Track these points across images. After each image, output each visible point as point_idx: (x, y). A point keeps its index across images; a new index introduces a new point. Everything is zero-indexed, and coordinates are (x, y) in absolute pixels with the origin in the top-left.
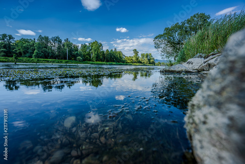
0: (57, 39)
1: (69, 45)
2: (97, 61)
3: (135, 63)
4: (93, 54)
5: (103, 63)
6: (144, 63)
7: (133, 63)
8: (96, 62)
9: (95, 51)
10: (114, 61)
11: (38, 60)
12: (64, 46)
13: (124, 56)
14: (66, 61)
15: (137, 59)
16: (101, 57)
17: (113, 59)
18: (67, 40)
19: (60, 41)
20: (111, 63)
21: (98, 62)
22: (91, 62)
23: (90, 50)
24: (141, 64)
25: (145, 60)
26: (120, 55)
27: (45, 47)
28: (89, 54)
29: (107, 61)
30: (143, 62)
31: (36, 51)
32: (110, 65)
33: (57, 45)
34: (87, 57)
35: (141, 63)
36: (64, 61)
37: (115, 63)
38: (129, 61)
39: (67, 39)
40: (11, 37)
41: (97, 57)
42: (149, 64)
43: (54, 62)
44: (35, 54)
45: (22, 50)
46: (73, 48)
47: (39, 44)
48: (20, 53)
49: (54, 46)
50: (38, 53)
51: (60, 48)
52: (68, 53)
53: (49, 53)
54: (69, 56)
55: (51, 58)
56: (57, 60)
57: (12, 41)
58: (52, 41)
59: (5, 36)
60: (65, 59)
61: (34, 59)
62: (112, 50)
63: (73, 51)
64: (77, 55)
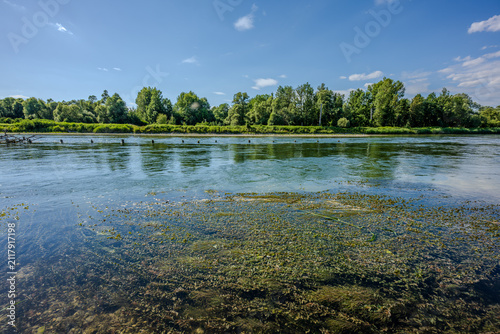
0: (306, 89)
1: (328, 96)
2: (383, 125)
4: (377, 111)
5: (401, 129)
8: (381, 129)
9: (382, 101)
10: (436, 124)
11: (275, 129)
12: (316, 99)
13: (476, 106)
14: (317, 127)
16: (397, 115)
17: (435, 117)
18: (322, 87)
19: (310, 92)
21: (387, 129)
22: (369, 129)
23: (370, 101)
26: (460, 104)
27: (285, 106)
28: (366, 112)
29: (414, 124)
31: (273, 113)
32: (420, 133)
33: (304, 99)
34: (361, 118)
36: (313, 128)
37: (439, 129)
38: (493, 121)
39: (323, 85)
40: (246, 97)
41: (385, 117)
43: (296, 131)
44: (271, 118)
45: (256, 113)
46: (332, 101)
47: (278, 102)
48: (254, 118)
49: (300, 102)
50: (275, 117)
51: (309, 104)
52: (322, 113)
53: (290, 115)
54: (323, 117)
55: (292, 124)
56: (301, 127)
57: (246, 101)
58: (297, 94)
59: (239, 95)
60: (316, 123)
61: (270, 126)
62: (432, 96)
63: (332, 107)
64: (340, 114)
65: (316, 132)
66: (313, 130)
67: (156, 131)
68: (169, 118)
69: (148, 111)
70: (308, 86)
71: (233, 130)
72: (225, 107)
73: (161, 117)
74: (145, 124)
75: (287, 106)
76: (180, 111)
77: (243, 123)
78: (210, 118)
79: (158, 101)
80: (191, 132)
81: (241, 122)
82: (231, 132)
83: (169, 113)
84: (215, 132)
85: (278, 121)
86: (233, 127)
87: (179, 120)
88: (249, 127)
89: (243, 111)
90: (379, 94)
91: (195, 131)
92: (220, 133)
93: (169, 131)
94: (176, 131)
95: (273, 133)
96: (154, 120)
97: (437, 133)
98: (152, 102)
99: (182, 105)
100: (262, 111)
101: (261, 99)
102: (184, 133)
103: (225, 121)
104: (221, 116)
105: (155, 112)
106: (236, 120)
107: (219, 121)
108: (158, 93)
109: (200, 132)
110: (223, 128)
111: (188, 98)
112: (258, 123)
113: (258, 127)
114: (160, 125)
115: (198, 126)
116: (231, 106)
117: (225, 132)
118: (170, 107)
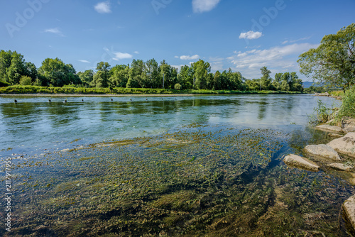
0: (153, 63)
1: (167, 69)
2: (201, 88)
3: (262, 89)
4: (197, 79)
5: (210, 91)
6: (280, 89)
7: (259, 89)
8: (200, 91)
9: (199, 74)
10: (227, 89)
11: (132, 90)
12: (160, 71)
13: (244, 79)
14: (161, 90)
15: (268, 82)
16: (208, 82)
17: (226, 85)
18: (164, 63)
19: (156, 65)
20: (221, 91)
21: (203, 91)
22: (193, 91)
23: (193, 73)
24: (273, 92)
25: (284, 84)
26: (237, 77)
27: (139, 74)
28: (191, 80)
29: (217, 89)
30: (278, 87)
31: (130, 79)
32: (220, 94)
33: (152, 70)
34: (188, 84)
35: (274, 89)
36: (159, 90)
37: (228, 91)
38: (251, 87)
39: (164, 61)
40: (107, 66)
41: (201, 83)
42: (290, 90)
43: (147, 92)
44: (129, 83)
45: (116, 79)
46: (170, 73)
47: (133, 71)
48: (115, 82)
49: (149, 72)
50: (131, 82)
51: (155, 74)
52: (164, 80)
53: (143, 81)
54: (165, 83)
55: (145, 87)
56: (151, 90)
57: (108, 69)
58: (146, 66)
59: (102, 64)
60: (161, 87)
61: (128, 89)
62: (225, 72)
63: (170, 76)
64: (176, 81)
65: (161, 93)
66: (159, 91)
67: (20, 91)
68: (33, 80)
69: (9, 73)
70: (153, 60)
71: (98, 91)
72: (90, 73)
73: (25, 78)
74: (6, 85)
75: (140, 74)
76: (45, 74)
77: (107, 86)
78: (77, 81)
79: (20, 64)
80: (58, 92)
81: (105, 84)
82: (96, 93)
83: (34, 75)
84: (82, 92)
85: (134, 84)
86: (98, 89)
87: (45, 82)
88: (111, 89)
89: (106, 77)
90: (197, 69)
91: (63, 92)
92: (86, 93)
93: (35, 91)
94: (42, 92)
95: (130, 93)
96: (17, 81)
97: (227, 93)
98: (13, 65)
99: (47, 69)
100: (121, 77)
101: (120, 68)
102: (51, 93)
103: (91, 84)
104: (87, 79)
105: (17, 74)
106: (100, 84)
107: (85, 84)
108: (18, 56)
109: (67, 93)
110: (89, 90)
111: (54, 64)
112: (119, 86)
113: (119, 89)
114: (24, 87)
115: (65, 87)
116: (96, 72)
117: (91, 93)
118: (34, 70)
